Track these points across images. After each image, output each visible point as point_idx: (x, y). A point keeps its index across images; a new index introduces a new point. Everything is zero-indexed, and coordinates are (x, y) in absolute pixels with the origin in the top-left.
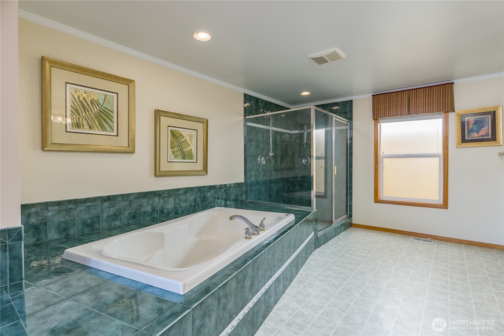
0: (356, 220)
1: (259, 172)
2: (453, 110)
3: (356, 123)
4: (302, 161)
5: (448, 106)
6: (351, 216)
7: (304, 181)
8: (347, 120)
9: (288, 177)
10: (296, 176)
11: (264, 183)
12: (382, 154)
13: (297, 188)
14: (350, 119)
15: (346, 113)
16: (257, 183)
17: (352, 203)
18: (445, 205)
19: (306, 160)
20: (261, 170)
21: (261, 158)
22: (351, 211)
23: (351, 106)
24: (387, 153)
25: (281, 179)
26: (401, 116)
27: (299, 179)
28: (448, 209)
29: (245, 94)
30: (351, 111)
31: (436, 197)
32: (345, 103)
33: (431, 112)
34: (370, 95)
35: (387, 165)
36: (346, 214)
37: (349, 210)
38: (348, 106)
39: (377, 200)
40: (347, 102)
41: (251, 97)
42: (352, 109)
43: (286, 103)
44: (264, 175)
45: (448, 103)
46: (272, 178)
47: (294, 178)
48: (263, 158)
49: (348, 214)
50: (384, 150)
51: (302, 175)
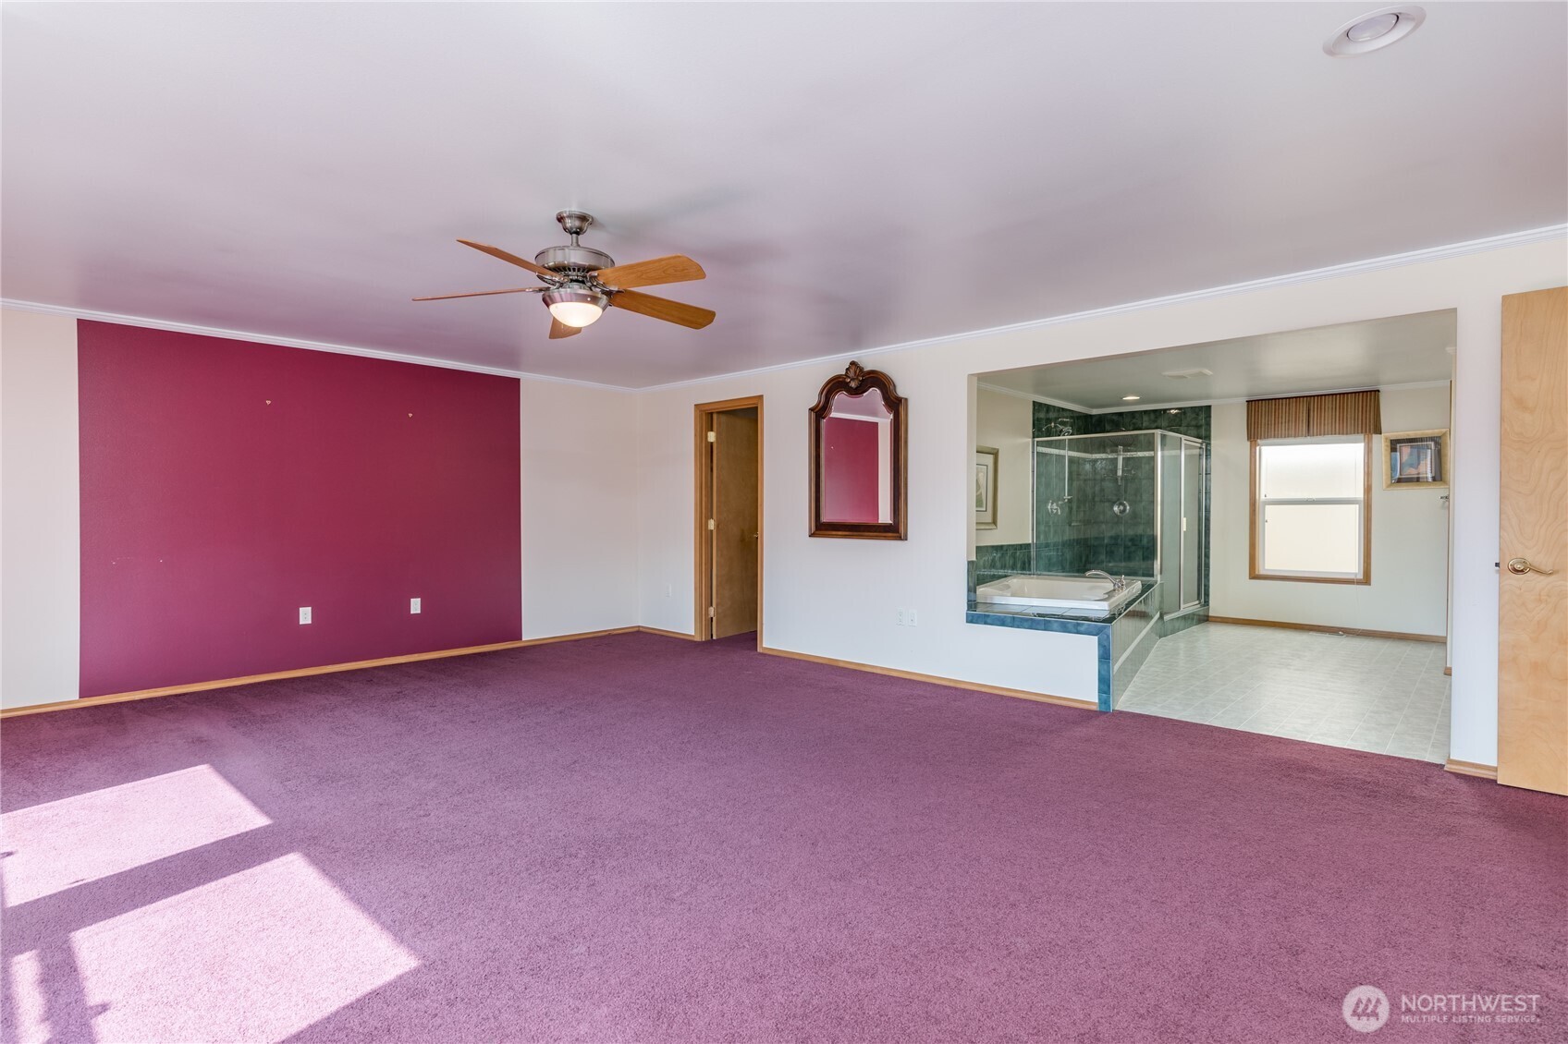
0: (1216, 608)
1: (1050, 526)
2: (1378, 431)
3: (1215, 442)
4: (1112, 508)
5: (1370, 426)
6: (1207, 603)
7: (1117, 544)
8: (1200, 441)
9: (1086, 536)
10: (1102, 535)
11: (1055, 545)
12: (1263, 497)
13: (1103, 557)
14: (1206, 437)
15: (1198, 427)
16: (1047, 545)
17: (1208, 581)
18: (1366, 580)
19: (1122, 508)
20: (1051, 523)
21: (1052, 504)
22: (1207, 594)
23: (1209, 416)
24: (1271, 496)
25: (1077, 540)
26: (1295, 437)
27: (1106, 541)
28: (1370, 585)
29: (1034, 402)
30: (1208, 424)
31: (1353, 567)
32: (1197, 410)
33: (1343, 434)
34: (1244, 400)
35: (1271, 515)
36: (1199, 598)
37: (1203, 592)
38: (1202, 416)
39: (1254, 575)
40: (1201, 408)
41: (1040, 404)
42: (1210, 421)
43: (1081, 405)
44: (1055, 532)
45: (1370, 422)
46: (1066, 538)
47: (1097, 538)
48: (1055, 504)
49: (1203, 600)
50: (1266, 491)
51: (1112, 533)
